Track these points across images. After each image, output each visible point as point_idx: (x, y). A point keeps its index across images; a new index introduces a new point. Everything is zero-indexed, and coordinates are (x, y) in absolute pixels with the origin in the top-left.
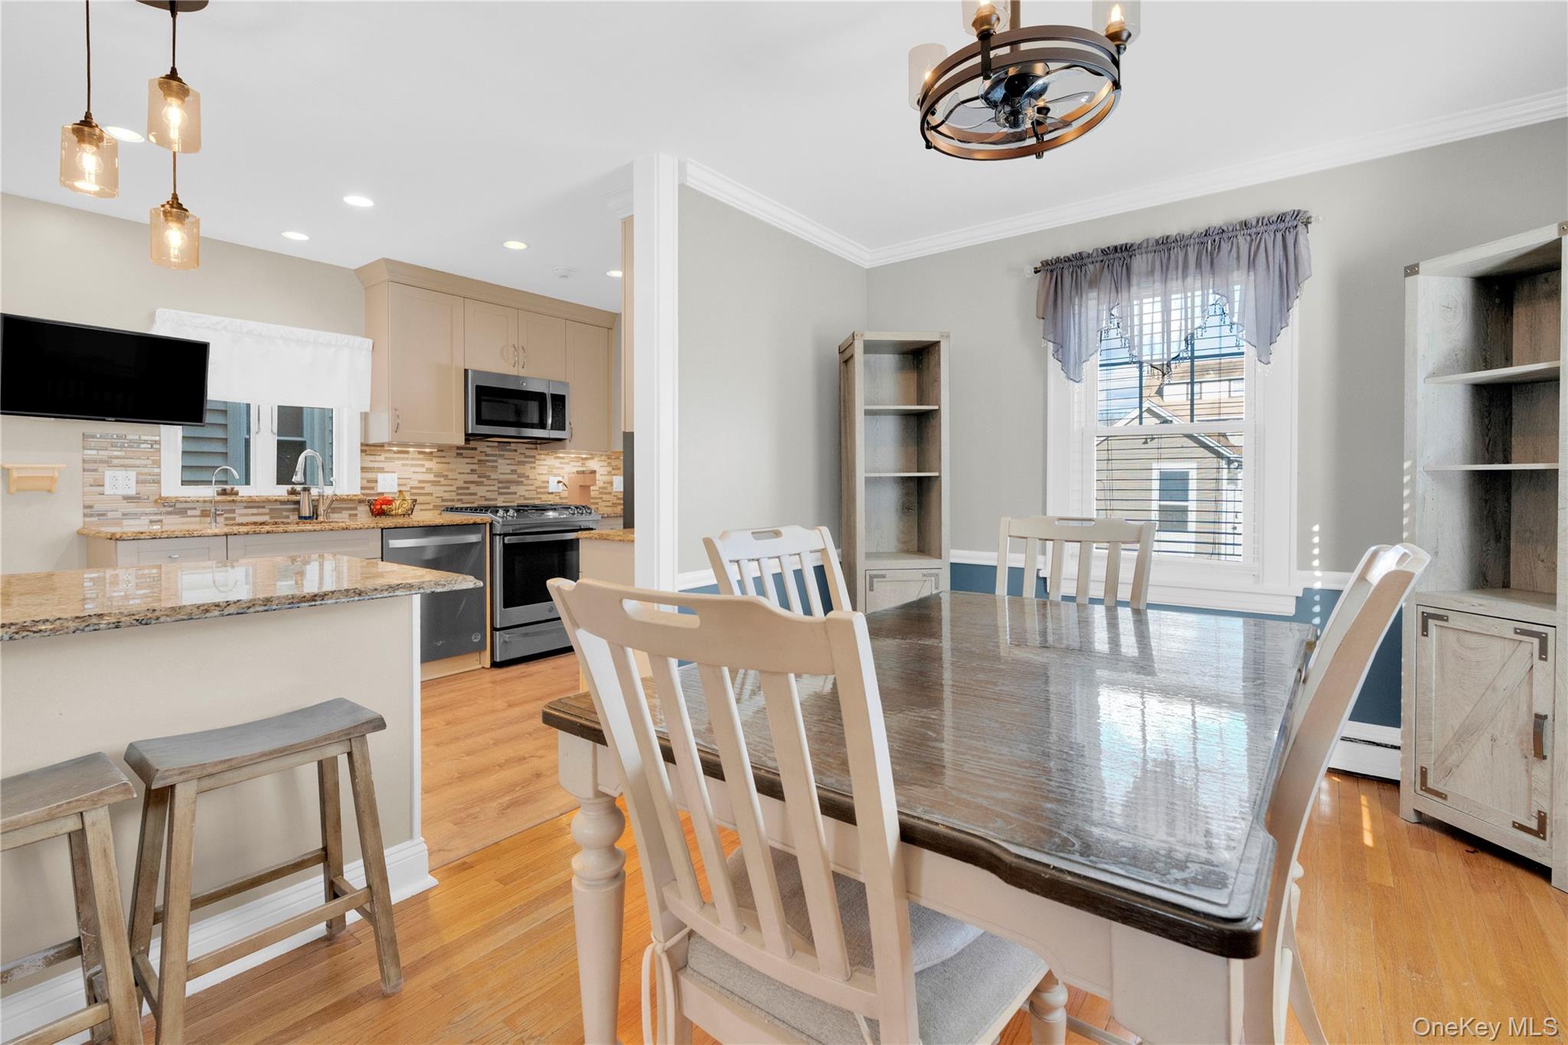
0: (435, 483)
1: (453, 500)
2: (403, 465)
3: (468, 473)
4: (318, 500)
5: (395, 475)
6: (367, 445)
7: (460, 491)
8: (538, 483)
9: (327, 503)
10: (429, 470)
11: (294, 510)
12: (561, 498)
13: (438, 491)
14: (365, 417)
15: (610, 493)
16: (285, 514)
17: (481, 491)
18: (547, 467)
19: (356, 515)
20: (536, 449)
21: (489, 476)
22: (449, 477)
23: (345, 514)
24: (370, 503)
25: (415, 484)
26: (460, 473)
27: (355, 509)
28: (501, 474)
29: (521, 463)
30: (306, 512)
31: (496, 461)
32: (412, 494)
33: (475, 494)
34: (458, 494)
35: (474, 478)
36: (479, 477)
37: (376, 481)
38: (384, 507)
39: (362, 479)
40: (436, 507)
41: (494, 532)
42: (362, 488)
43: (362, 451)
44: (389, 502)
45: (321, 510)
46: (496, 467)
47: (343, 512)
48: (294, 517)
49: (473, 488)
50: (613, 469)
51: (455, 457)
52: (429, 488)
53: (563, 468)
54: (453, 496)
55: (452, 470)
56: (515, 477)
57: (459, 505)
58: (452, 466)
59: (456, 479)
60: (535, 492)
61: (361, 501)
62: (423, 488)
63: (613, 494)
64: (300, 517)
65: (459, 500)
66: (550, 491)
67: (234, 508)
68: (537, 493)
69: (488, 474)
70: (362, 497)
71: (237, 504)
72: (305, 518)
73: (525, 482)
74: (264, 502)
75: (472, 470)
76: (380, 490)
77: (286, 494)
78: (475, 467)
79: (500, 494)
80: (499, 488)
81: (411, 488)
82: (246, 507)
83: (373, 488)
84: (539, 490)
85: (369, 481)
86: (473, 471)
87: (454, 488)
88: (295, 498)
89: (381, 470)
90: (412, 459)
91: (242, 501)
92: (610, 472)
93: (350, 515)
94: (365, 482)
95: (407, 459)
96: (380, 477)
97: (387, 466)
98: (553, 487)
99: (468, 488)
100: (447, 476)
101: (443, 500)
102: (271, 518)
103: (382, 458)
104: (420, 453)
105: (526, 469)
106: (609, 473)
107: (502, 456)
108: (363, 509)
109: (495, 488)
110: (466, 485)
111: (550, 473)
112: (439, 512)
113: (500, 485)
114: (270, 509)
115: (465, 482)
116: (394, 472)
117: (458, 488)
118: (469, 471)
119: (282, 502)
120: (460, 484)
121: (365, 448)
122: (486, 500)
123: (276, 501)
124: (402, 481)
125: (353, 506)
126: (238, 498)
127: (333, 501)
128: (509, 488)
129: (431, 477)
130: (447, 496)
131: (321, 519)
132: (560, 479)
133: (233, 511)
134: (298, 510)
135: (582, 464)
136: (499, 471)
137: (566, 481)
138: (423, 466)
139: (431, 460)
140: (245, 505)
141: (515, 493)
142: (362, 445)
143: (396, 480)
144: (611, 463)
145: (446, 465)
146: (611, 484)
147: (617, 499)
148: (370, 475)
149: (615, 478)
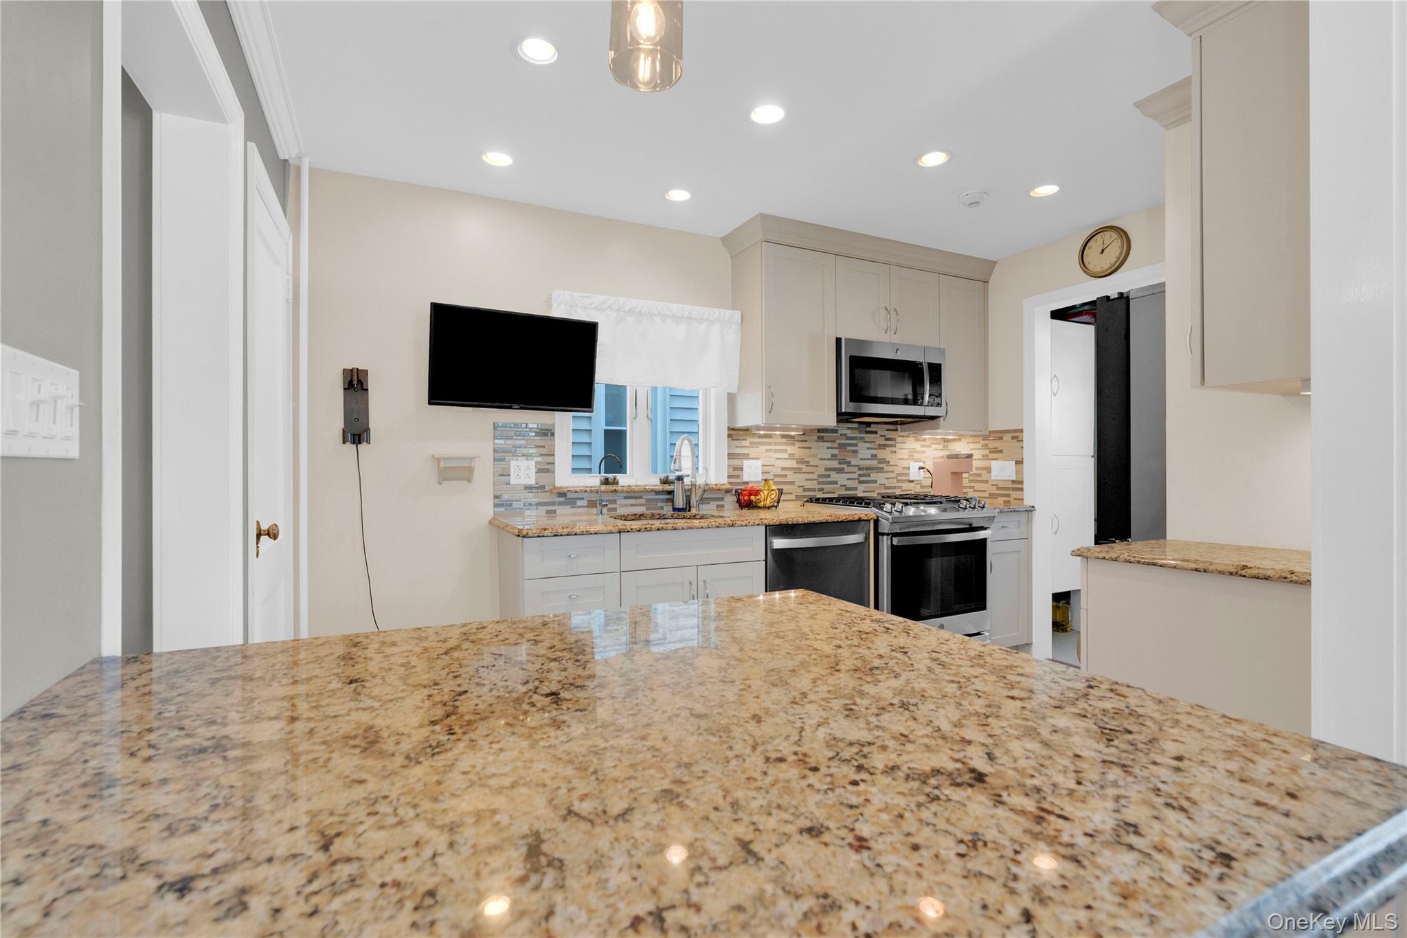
0: (797, 471)
1: (814, 490)
2: (767, 451)
3: (828, 459)
4: (690, 490)
5: (759, 463)
6: (733, 429)
7: (821, 480)
8: (898, 470)
9: (700, 492)
10: (792, 456)
11: (667, 500)
12: (922, 487)
13: (800, 479)
14: (731, 398)
15: (987, 482)
16: (659, 504)
17: (842, 479)
18: (907, 451)
19: (722, 506)
20: (897, 430)
21: (850, 462)
22: (811, 464)
23: (713, 504)
24: (738, 494)
25: (779, 472)
26: (820, 459)
27: (722, 499)
28: (861, 459)
29: (882, 447)
30: (680, 503)
31: (856, 445)
32: (775, 483)
33: (836, 483)
34: (820, 483)
35: (835, 464)
36: (840, 463)
37: (742, 469)
38: (753, 498)
39: (729, 466)
40: (798, 498)
41: (880, 531)
42: (729, 477)
43: (729, 436)
44: (757, 493)
45: (694, 501)
46: (856, 452)
47: (712, 503)
48: (667, 509)
49: (834, 476)
50: (990, 452)
51: (816, 441)
52: (791, 477)
53: (924, 452)
54: (814, 485)
55: (814, 456)
56: (874, 463)
57: (820, 495)
58: (813, 451)
59: (817, 466)
60: (895, 480)
61: (728, 491)
62: (785, 476)
63: (991, 483)
64: (674, 509)
65: (820, 490)
66: (911, 479)
67: (616, 498)
68: (899, 481)
69: (848, 460)
70: (729, 486)
71: (619, 494)
72: (679, 510)
73: (886, 468)
74: (642, 492)
75: (832, 455)
76: (745, 479)
77: (659, 483)
78: (836, 452)
79: (860, 482)
80: (860, 475)
81: (775, 476)
82: (625, 498)
83: (738, 477)
84: (899, 478)
85: (735, 469)
86: (834, 457)
87: (815, 476)
88: (668, 487)
89: (746, 456)
90: (776, 444)
91: (622, 491)
92: (988, 456)
93: (718, 506)
94: (731, 469)
95: (770, 444)
96: (746, 463)
97: (752, 452)
98: (914, 474)
99: (829, 476)
100: (808, 462)
101: (805, 490)
102: (647, 509)
103: (746, 443)
104: (783, 436)
105: (884, 454)
106: (985, 457)
107: (862, 439)
108: (730, 500)
109: (856, 476)
110: (827, 473)
111: (911, 457)
112: (800, 503)
113: (861, 472)
114: (647, 500)
115: (826, 469)
116: (758, 459)
117: (820, 476)
118: (830, 457)
119: (657, 493)
120: (821, 471)
121: (732, 432)
122: (847, 489)
123: (652, 490)
124: (767, 468)
125: (720, 496)
126: (619, 488)
127: (705, 491)
128: (869, 475)
129: (793, 464)
130: (808, 485)
131: (694, 511)
132: (921, 465)
133: (614, 502)
134: (672, 501)
135: (944, 446)
136: (860, 456)
137: (929, 466)
138: (785, 451)
139: (794, 445)
140: (625, 495)
141: (875, 482)
142: (729, 429)
143: (760, 468)
144: (987, 445)
145: (808, 450)
146: (989, 470)
147: (998, 489)
148: (736, 462)
149: (993, 462)
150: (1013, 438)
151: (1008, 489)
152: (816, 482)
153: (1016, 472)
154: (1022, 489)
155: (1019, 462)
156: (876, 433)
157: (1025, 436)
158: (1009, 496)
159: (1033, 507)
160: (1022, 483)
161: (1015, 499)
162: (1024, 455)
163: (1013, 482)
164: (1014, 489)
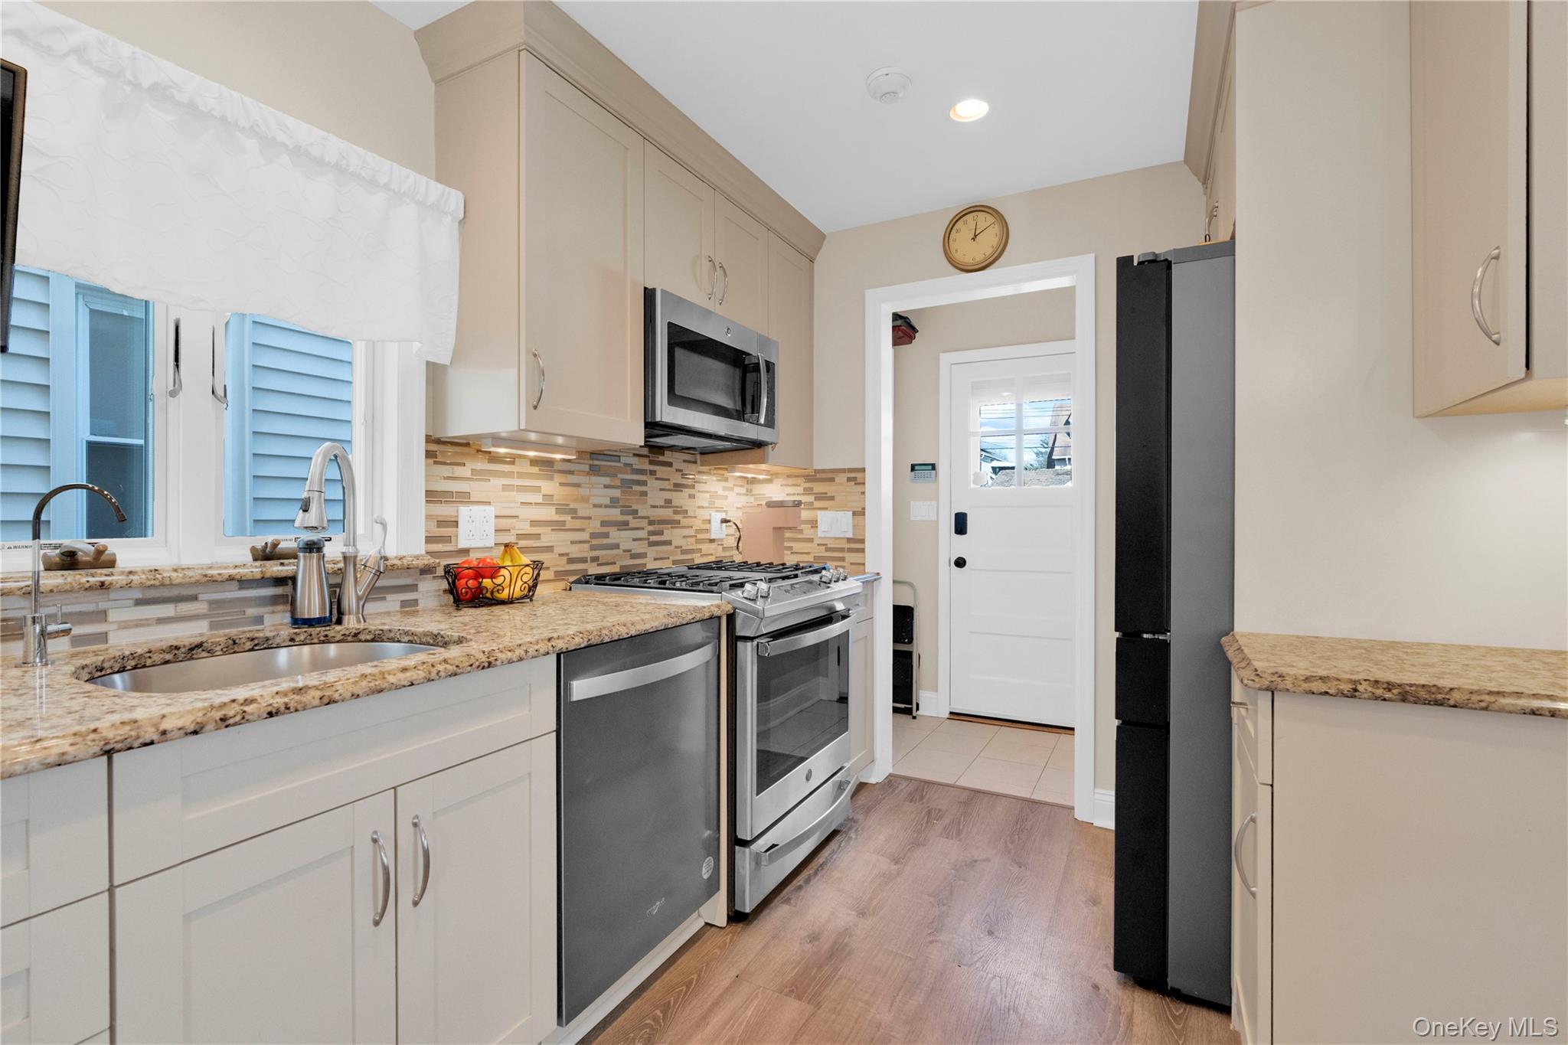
0: (558, 526)
1: (584, 560)
2: (506, 488)
3: (607, 506)
4: (341, 572)
5: (491, 511)
6: (438, 441)
7: (595, 542)
8: (697, 524)
9: (366, 579)
10: (548, 500)
11: (275, 600)
12: (724, 549)
13: (562, 542)
14: (435, 375)
15: (811, 540)
16: (251, 611)
17: (623, 538)
18: (707, 495)
19: (415, 602)
20: (695, 462)
21: (636, 512)
22: (580, 514)
23: (393, 601)
24: (452, 574)
25: (526, 528)
26: (595, 506)
27: (413, 588)
28: (653, 507)
29: (678, 487)
30: (312, 603)
31: (645, 483)
32: (525, 550)
33: (616, 546)
34: (593, 548)
35: (615, 514)
36: (622, 513)
37: (456, 524)
38: (487, 582)
39: (428, 517)
40: (560, 575)
41: (740, 633)
42: (429, 540)
43: (429, 454)
44: (493, 571)
45: (350, 599)
46: (644, 494)
47: (389, 597)
48: (276, 622)
49: (616, 536)
50: (816, 499)
51: (588, 474)
52: (548, 537)
53: (726, 497)
54: (583, 551)
55: (585, 500)
56: (667, 513)
57: (594, 570)
58: (583, 492)
59: (590, 518)
60: (694, 539)
61: (426, 570)
62: (537, 536)
63: (817, 541)
64: (297, 622)
65: (595, 559)
66: (712, 537)
67: (102, 606)
68: (699, 541)
69: (634, 507)
70: (429, 561)
71: (113, 595)
72: (309, 622)
73: (684, 522)
74: (197, 583)
75: (612, 499)
76: (463, 544)
77: (250, 558)
78: (617, 493)
79: (652, 544)
80: (651, 533)
81: (520, 536)
82: (139, 602)
83: (447, 539)
84: (699, 536)
85: (441, 523)
86: (614, 502)
87: (585, 536)
88: (275, 569)
89: (464, 498)
90: (521, 475)
91: (129, 585)
92: (812, 504)
93: (404, 604)
94: (434, 524)
95: (510, 475)
96: (464, 512)
97: (477, 489)
98: (717, 531)
99: (606, 535)
100: (575, 511)
101: (571, 561)
102: (213, 626)
103: (464, 471)
104: (534, 462)
105: (680, 499)
107: (653, 473)
108: (431, 590)
109: (643, 534)
110: (605, 530)
111: (712, 506)
112: (562, 585)
113: (651, 528)
114: (212, 603)
115: (604, 524)
116: (489, 503)
117: (593, 536)
118: (607, 501)
119: (243, 583)
120: (595, 526)
121: (434, 447)
122: (634, 556)
123: (231, 578)
124: (506, 523)
125: (408, 581)
126: (117, 578)
127: (379, 574)
128: (661, 533)
129: (549, 513)
130: (575, 551)
131: (351, 623)
132: (723, 516)
133: (102, 616)
134: (291, 601)
135: (747, 490)
136: (650, 502)
137: (735, 516)
138: (538, 489)
139: (551, 478)
140: (139, 595)
141: (669, 543)
142: (429, 439)
143: (492, 520)
144: (812, 489)
145: (575, 488)
146: (814, 524)
147: (828, 550)
148: (444, 510)
149: (820, 514)
150: (849, 479)
151: (842, 550)
152: (587, 546)
153: (854, 526)
154: (862, 551)
155: (860, 513)
156: (670, 464)
157: (869, 476)
158: (843, 559)
159: (878, 574)
160: (863, 541)
161: (851, 564)
162: (866, 504)
163: (849, 540)
164: (851, 550)
